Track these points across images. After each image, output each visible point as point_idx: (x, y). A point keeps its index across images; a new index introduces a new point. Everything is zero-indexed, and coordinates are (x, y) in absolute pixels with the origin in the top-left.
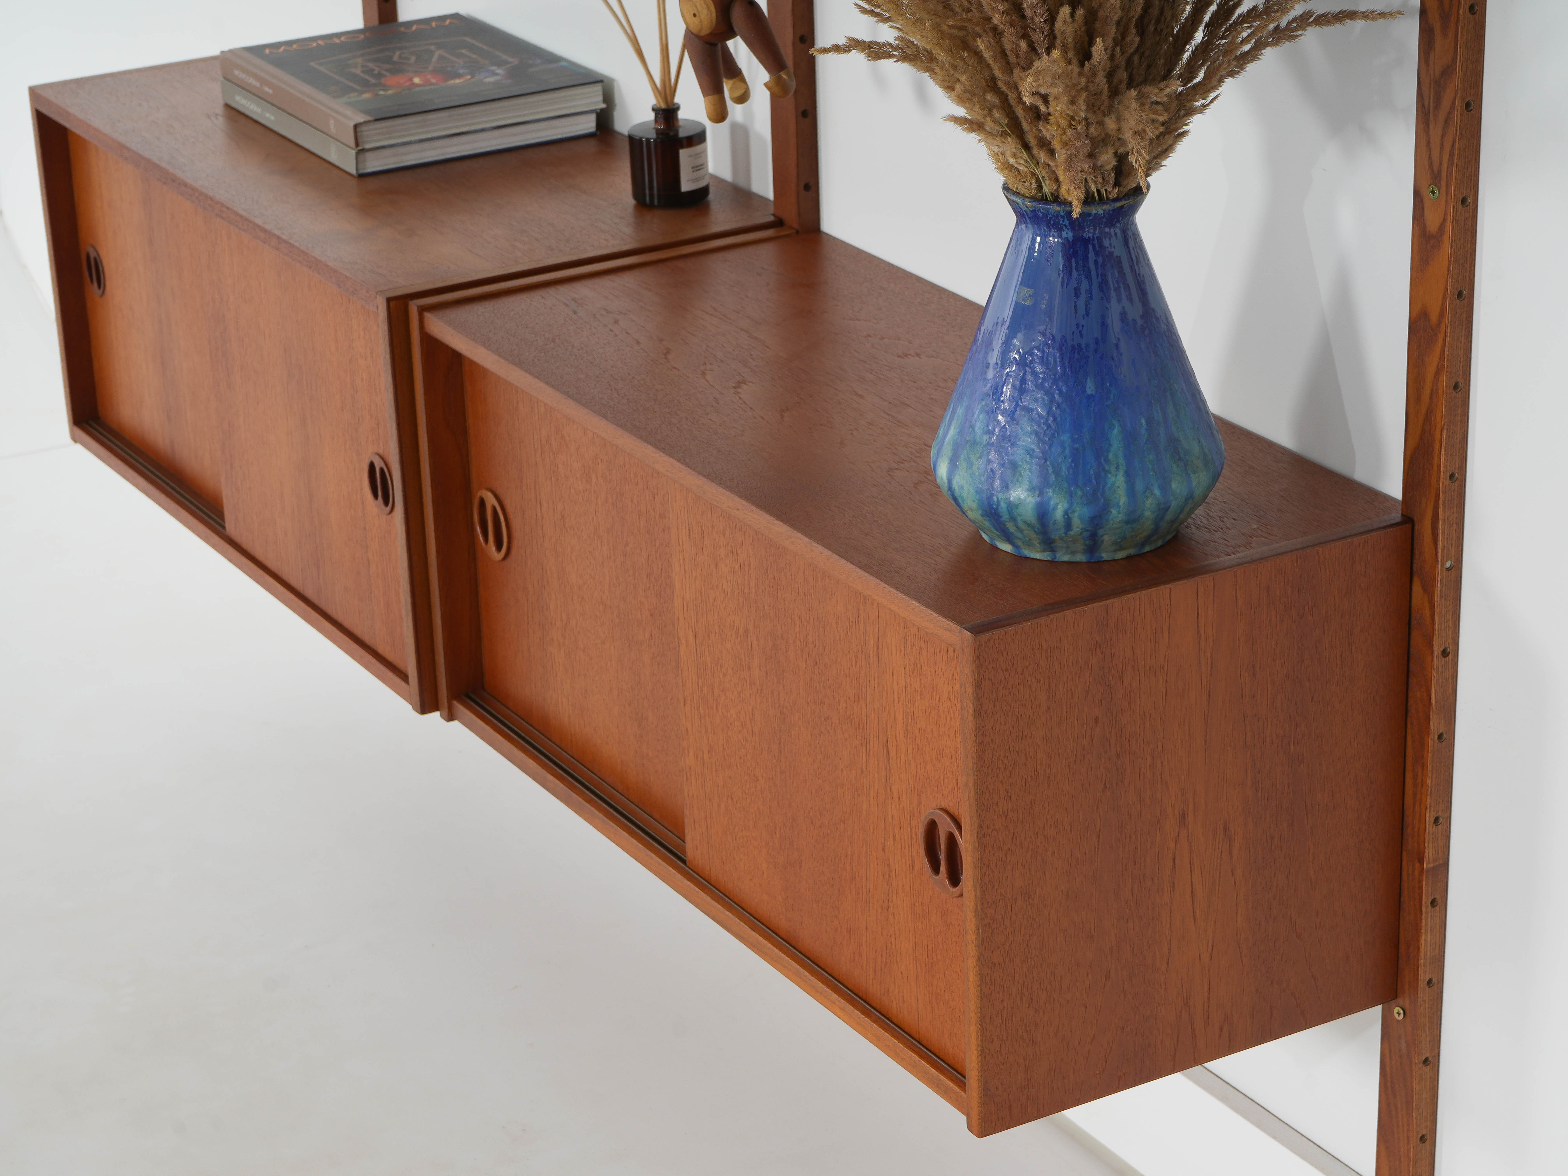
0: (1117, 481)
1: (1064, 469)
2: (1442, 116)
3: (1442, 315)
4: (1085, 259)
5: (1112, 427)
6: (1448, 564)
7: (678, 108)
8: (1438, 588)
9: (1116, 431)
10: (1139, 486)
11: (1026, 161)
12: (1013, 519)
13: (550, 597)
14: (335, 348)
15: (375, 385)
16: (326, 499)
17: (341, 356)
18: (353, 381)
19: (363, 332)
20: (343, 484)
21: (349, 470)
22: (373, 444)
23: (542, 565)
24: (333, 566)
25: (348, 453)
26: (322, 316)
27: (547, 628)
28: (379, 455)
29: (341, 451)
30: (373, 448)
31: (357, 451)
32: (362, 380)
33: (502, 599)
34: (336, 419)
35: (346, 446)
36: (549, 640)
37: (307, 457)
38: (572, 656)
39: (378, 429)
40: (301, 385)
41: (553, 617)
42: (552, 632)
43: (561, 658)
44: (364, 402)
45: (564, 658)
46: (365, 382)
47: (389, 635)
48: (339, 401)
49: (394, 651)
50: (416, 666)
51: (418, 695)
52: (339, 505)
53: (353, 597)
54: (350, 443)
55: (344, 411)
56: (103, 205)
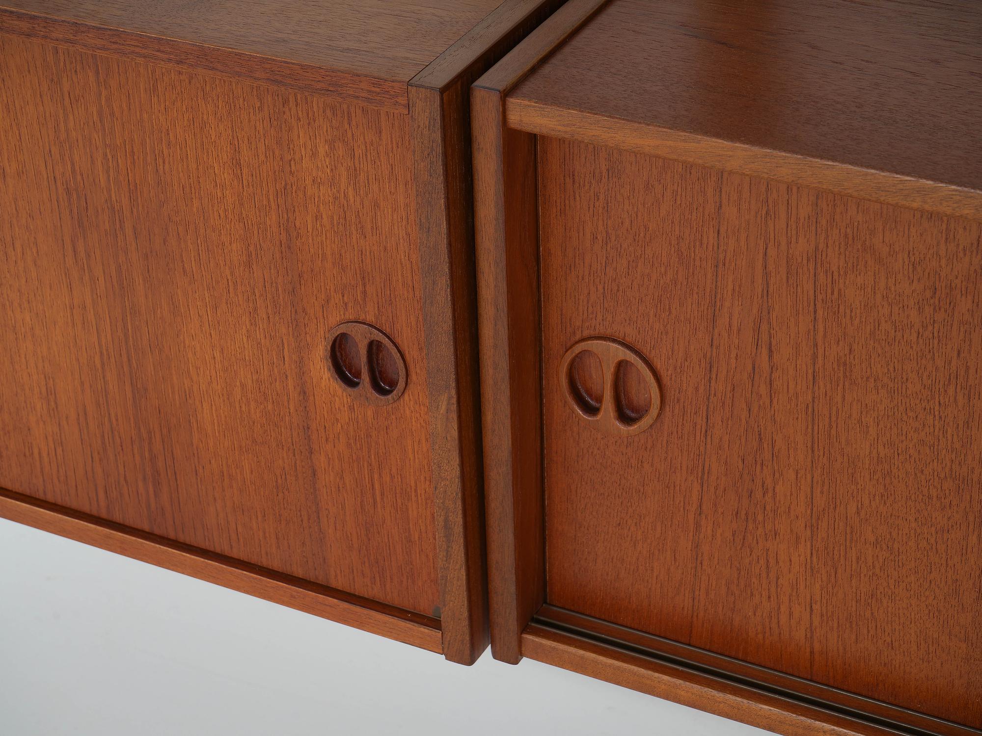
13: (777, 475)
14: (232, 176)
15: (360, 222)
16: (187, 392)
17: (251, 187)
18: (288, 220)
19: (327, 147)
20: (242, 369)
21: (263, 349)
22: (346, 309)
23: (760, 435)
24: (201, 481)
25: (261, 326)
26: (193, 131)
27: (760, 518)
28: (364, 323)
29: (239, 325)
30: (344, 314)
31: (290, 321)
32: (318, 217)
33: (620, 485)
34: (228, 280)
35: (256, 316)
36: (763, 534)
37: (131, 339)
38: (836, 552)
39: (364, 285)
40: (117, 237)
41: (782, 503)
42: (776, 522)
43: (799, 556)
44: (320, 250)
45: (809, 556)
46: (325, 220)
47: (367, 565)
48: (240, 253)
49: (380, 585)
50: (466, 605)
51: (468, 643)
52: (228, 399)
53: (260, 518)
54: (270, 312)
55: (254, 267)
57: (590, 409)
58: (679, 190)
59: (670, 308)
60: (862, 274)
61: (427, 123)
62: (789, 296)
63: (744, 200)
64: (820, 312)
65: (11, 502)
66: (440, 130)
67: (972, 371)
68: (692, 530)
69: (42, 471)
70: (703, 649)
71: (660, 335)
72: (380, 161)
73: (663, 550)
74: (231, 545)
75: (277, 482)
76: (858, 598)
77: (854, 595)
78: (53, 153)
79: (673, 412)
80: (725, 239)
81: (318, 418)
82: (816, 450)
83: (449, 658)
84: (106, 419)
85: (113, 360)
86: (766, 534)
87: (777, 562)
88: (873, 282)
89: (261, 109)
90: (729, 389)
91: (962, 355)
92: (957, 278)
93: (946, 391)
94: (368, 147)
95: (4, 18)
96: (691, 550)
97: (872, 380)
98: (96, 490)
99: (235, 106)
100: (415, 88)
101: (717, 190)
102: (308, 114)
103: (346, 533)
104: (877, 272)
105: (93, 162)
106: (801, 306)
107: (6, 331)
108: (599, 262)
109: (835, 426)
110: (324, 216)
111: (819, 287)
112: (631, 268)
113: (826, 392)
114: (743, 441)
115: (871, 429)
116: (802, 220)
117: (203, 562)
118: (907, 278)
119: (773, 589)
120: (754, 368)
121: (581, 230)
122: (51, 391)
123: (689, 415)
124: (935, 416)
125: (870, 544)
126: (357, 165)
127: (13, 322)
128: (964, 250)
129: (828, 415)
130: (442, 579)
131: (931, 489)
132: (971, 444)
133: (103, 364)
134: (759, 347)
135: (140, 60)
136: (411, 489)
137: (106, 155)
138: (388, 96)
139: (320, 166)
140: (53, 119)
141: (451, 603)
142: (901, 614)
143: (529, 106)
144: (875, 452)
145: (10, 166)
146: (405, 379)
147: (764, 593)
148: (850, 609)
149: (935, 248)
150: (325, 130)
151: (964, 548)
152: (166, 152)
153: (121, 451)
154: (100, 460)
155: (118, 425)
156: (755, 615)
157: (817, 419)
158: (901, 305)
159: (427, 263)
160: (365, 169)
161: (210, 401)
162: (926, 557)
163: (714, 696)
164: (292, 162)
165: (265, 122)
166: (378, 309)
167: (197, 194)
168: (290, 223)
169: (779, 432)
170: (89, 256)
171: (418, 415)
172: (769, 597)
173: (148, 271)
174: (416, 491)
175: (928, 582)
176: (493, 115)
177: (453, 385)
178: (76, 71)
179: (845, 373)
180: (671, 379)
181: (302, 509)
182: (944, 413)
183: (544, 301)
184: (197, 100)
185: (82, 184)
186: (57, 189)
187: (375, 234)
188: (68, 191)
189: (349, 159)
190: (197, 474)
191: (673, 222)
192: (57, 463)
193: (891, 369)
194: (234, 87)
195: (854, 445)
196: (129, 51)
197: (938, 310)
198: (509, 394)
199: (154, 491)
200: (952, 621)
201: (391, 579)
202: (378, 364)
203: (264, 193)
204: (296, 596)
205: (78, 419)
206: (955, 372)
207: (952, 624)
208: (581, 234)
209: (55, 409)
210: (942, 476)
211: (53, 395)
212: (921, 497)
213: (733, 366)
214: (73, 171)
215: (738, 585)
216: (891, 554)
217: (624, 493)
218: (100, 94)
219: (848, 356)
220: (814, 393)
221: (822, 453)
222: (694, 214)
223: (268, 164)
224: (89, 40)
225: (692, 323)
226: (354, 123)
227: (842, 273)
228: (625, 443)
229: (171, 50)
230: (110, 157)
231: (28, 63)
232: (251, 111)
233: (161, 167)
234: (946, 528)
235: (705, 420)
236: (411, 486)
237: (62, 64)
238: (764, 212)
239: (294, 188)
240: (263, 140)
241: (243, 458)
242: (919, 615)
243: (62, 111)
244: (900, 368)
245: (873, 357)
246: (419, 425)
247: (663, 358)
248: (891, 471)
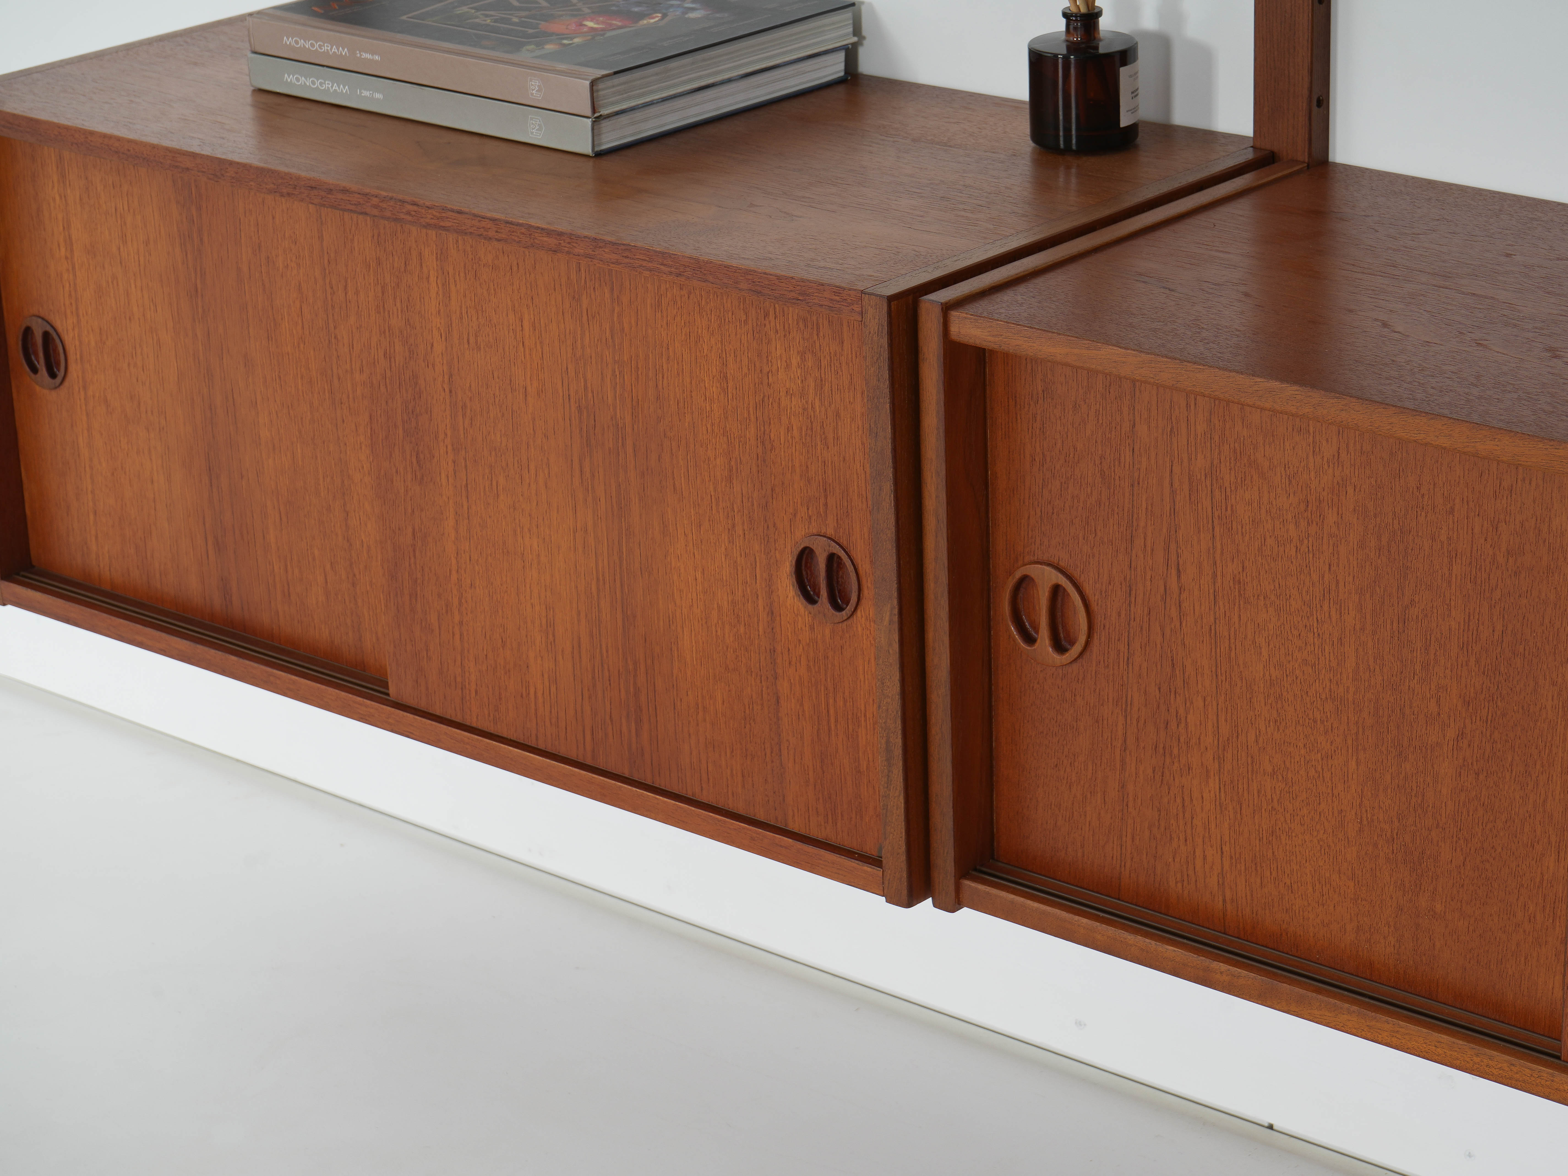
13: (1188, 704)
14: (719, 389)
15: (824, 433)
16: (671, 617)
17: (735, 400)
18: (764, 434)
19: (799, 358)
20: (719, 590)
21: (739, 568)
22: (810, 522)
23: (1172, 660)
24: (678, 715)
25: (737, 543)
26: (689, 346)
27: (1175, 751)
28: (824, 536)
29: (719, 542)
30: (808, 528)
31: (762, 538)
32: (789, 429)
33: (1056, 721)
34: (711, 496)
35: (734, 533)
36: (1179, 769)
37: (625, 561)
38: (1240, 786)
39: (826, 497)
40: (619, 455)
41: (1193, 733)
42: (1189, 756)
43: (1210, 791)
44: (790, 462)
45: (1218, 791)
46: (796, 432)
47: (821, 800)
48: (722, 468)
49: (832, 823)
50: (904, 837)
51: (905, 880)
52: (706, 623)
53: (728, 754)
54: (746, 527)
55: (734, 481)
56: (72, 251)
57: (1030, 640)
58: (1101, 409)
59: (1095, 530)
60: (1249, 489)
61: (876, 328)
62: (1192, 514)
63: (1152, 418)
64: (1217, 529)
65: (505, 748)
66: (886, 336)
67: (1341, 584)
68: (1118, 769)
69: (536, 714)
70: (1131, 904)
71: (1088, 558)
72: (842, 371)
73: (1094, 792)
74: (702, 787)
75: (745, 712)
76: (1261, 836)
77: (1257, 833)
78: (569, 370)
79: (1100, 640)
80: (1139, 458)
81: (783, 640)
82: (1220, 674)
83: (888, 901)
84: (598, 651)
85: (607, 586)
86: (1181, 769)
87: (1192, 800)
88: (1258, 498)
89: (746, 322)
90: (1146, 612)
91: (1333, 568)
92: (1324, 490)
93: (1321, 607)
94: (832, 357)
95: (536, 235)
96: (1118, 791)
97: (1262, 598)
98: (584, 731)
99: (725, 320)
100: (867, 296)
101: (1131, 409)
102: (784, 328)
103: (804, 766)
104: (1261, 487)
105: (602, 379)
106: (1201, 524)
107: (515, 559)
108: (1037, 485)
109: (1234, 648)
110: (795, 428)
111: (1215, 503)
112: (1063, 489)
113: (1225, 612)
114: (1159, 667)
115: (1263, 650)
116: (1199, 437)
117: (675, 804)
118: (1284, 492)
119: (1189, 831)
120: (1165, 589)
121: (1022, 452)
122: (550, 623)
123: (1113, 642)
124: (1314, 634)
125: (1268, 775)
126: (823, 376)
127: (522, 549)
128: (1328, 462)
129: (1227, 637)
130: (884, 809)
131: (1315, 712)
132: (1345, 661)
133: (598, 590)
134: (1169, 568)
135: (647, 274)
136: (861, 713)
137: (615, 372)
138: (845, 304)
139: (792, 377)
140: (571, 336)
141: (891, 835)
142: (1298, 852)
143: (966, 318)
144: (1267, 673)
145: (531, 384)
146: (857, 593)
147: (1181, 835)
148: (1254, 849)
149: (1305, 461)
150: (798, 341)
151: (1346, 774)
152: (665, 367)
153: (609, 686)
154: (590, 697)
155: (607, 657)
156: (1174, 861)
157: (1219, 641)
158: (1281, 520)
159: (875, 468)
160: (830, 379)
161: (690, 626)
162: (1315, 786)
163: (1126, 939)
164: (770, 374)
165: (749, 335)
166: (837, 522)
167: (689, 408)
168: (766, 436)
169: (1188, 656)
170: (593, 476)
171: (868, 632)
172: (1186, 840)
173: (644, 490)
174: (865, 716)
175: (1318, 813)
176: (936, 325)
177: (895, 594)
178: (594, 288)
179: (1239, 592)
180: (1098, 604)
181: (766, 741)
182: (1321, 629)
183: (992, 527)
184: (694, 314)
185: (592, 402)
186: (570, 406)
187: (836, 444)
188: (579, 409)
189: (817, 370)
190: (675, 708)
191: (1096, 442)
192: (551, 703)
193: (1277, 586)
194: (725, 302)
195: (1250, 668)
196: (637, 265)
197: (1311, 523)
198: (947, 610)
199: (636, 729)
200: (1340, 857)
201: (842, 816)
202: (838, 582)
203: (745, 405)
204: (756, 839)
205: (573, 653)
206: (1328, 586)
207: (1340, 861)
208: (1022, 457)
209: (553, 643)
210: (1324, 697)
211: (552, 627)
212: (1307, 720)
213: (1149, 589)
214: (586, 388)
215: (1159, 828)
216: (1286, 784)
217: (1060, 731)
218: (614, 310)
219: (1241, 575)
220: (1215, 613)
221: (1224, 678)
222: (1113, 433)
223: (750, 376)
224: (605, 255)
225: (1114, 543)
226: (821, 334)
227: (1233, 489)
228: (1061, 675)
229: (672, 263)
230: (617, 373)
231: (554, 281)
232: (738, 324)
233: (661, 382)
234: (1330, 754)
235: (1126, 646)
236: (861, 710)
237: (583, 281)
238: (1169, 430)
239: (771, 400)
240: (746, 353)
241: (716, 688)
242: (1313, 852)
243: (580, 329)
244: (1284, 584)
245: (1261, 574)
246: (869, 643)
247: (1091, 582)
248: (1282, 694)
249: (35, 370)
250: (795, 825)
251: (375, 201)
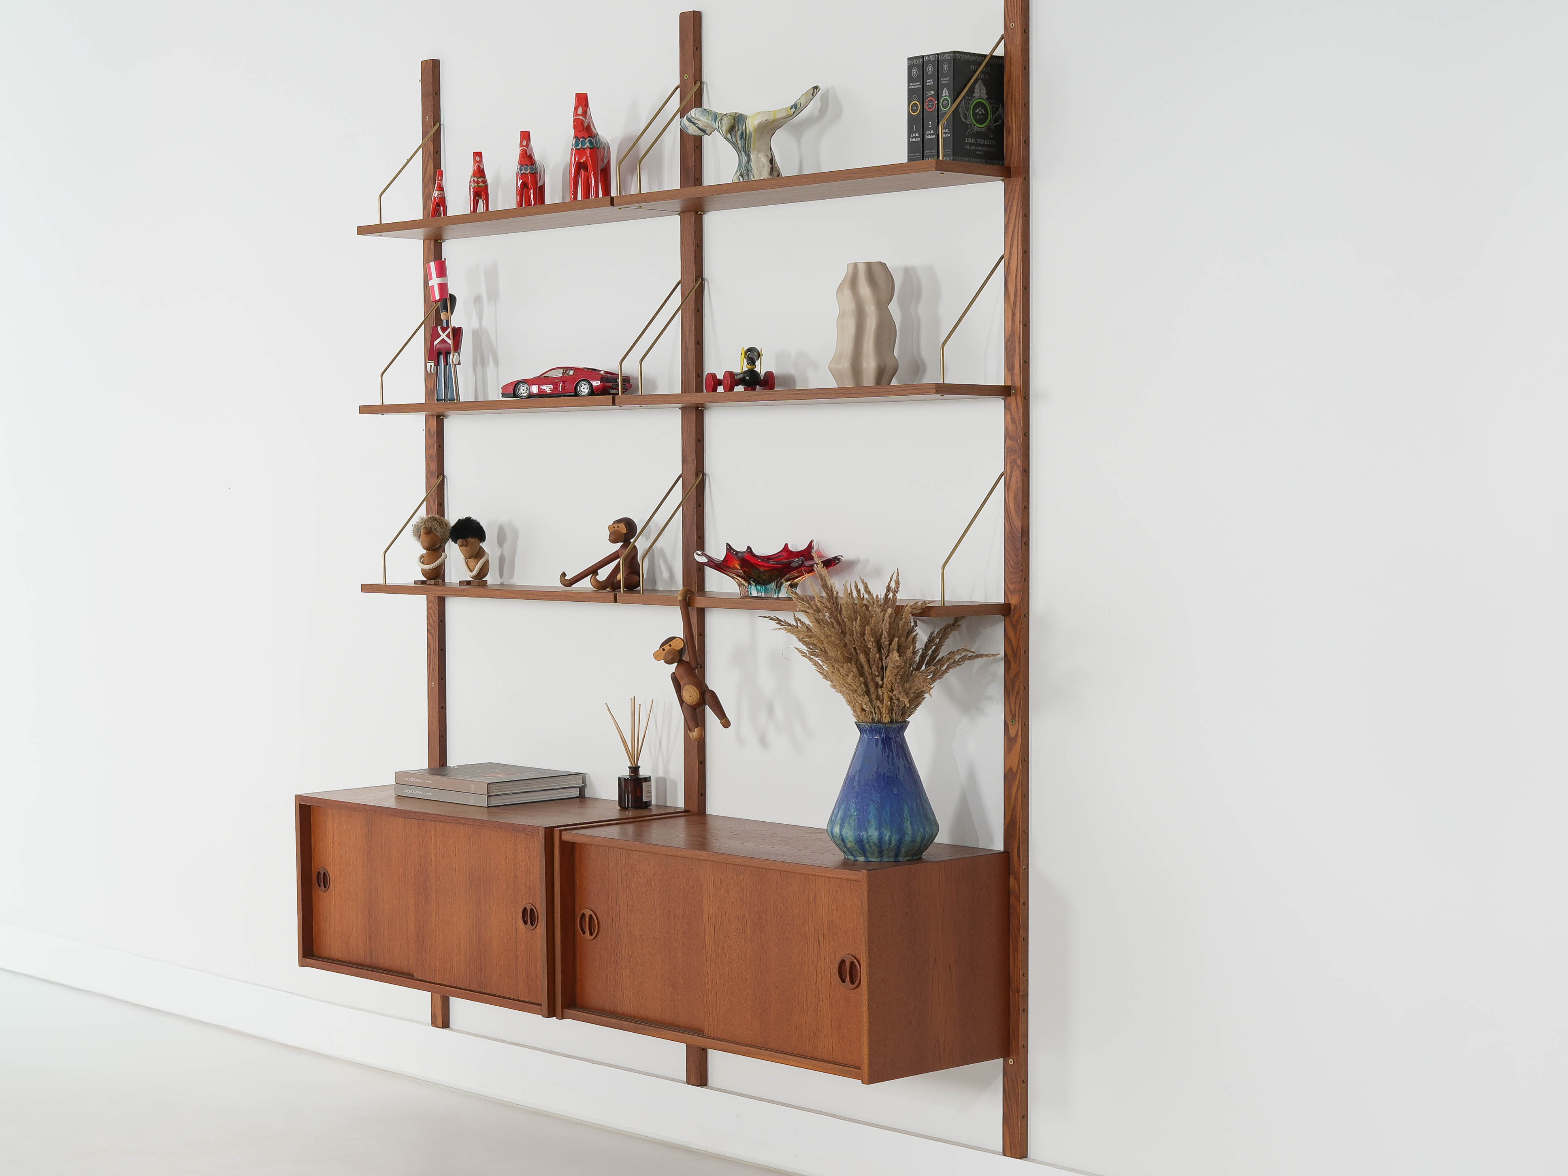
0: (908, 825)
1: (888, 820)
2: (1015, 694)
3: (1018, 768)
4: (891, 745)
5: (904, 806)
6: (1024, 867)
7: (640, 767)
8: (1021, 876)
9: (906, 807)
10: (915, 828)
11: (870, 707)
12: (869, 842)
13: (622, 947)
14: (504, 862)
16: (490, 935)
17: (508, 865)
20: (503, 924)
21: (507, 916)
23: (618, 934)
24: (491, 968)
25: (507, 907)
27: (619, 962)
28: (529, 904)
29: (503, 910)
30: (525, 901)
31: (513, 905)
37: (479, 920)
38: (634, 970)
39: (529, 893)
40: (479, 887)
41: (623, 955)
42: (622, 963)
43: (627, 973)
44: (521, 881)
46: (523, 872)
50: (548, 997)
52: (500, 936)
54: (509, 902)
55: (508, 890)
56: (334, 845)
57: (584, 933)
62: (622, 888)
64: (628, 892)
66: (544, 842)
67: (656, 904)
71: (599, 906)
75: (508, 963)
79: (602, 931)
81: (518, 936)
82: (629, 936)
87: (622, 977)
91: (654, 899)
93: (651, 911)
97: (638, 911)
103: (523, 978)
105: (474, 863)
106: (624, 891)
107: (451, 925)
109: (632, 927)
113: (630, 916)
114: (615, 937)
115: (639, 927)
120: (616, 912)
123: (606, 932)
124: (650, 920)
127: (453, 921)
130: (542, 989)
131: (650, 943)
132: (657, 926)
134: (617, 905)
139: (523, 855)
141: (544, 997)
144: (640, 933)
146: (537, 921)
151: (658, 961)
157: (628, 925)
161: (495, 938)
164: (517, 855)
166: (533, 899)
168: (516, 874)
169: (621, 931)
170: (472, 895)
171: (539, 932)
173: (485, 896)
177: (547, 920)
179: (633, 910)
180: (601, 920)
181: (513, 972)
193: (641, 906)
195: (636, 933)
201: (532, 992)
202: (533, 917)
203: (511, 866)
206: (653, 905)
210: (652, 938)
211: (460, 945)
219: (633, 904)
220: (627, 917)
223: (512, 856)
228: (592, 941)
234: (654, 956)
239: (517, 863)
241: (501, 957)
245: (638, 903)
246: (539, 936)
247: (600, 914)
248: (643, 939)
249: (320, 886)
250: (520, 999)
251: (418, 814)
